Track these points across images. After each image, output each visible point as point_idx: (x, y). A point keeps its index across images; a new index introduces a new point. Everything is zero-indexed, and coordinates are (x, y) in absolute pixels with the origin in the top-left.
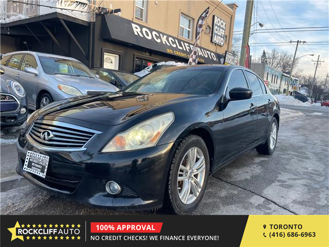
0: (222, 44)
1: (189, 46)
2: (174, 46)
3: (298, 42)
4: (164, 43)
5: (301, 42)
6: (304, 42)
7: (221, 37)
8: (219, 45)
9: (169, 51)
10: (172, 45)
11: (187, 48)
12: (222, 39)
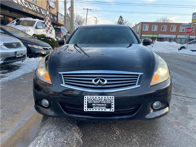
0: (54, 7)
1: (35, 7)
2: (27, 6)
3: (87, 9)
4: (20, 4)
5: (89, 9)
6: (91, 10)
7: (53, 2)
8: (52, 8)
9: (24, 10)
10: (25, 5)
11: (35, 8)
12: (53, 4)
